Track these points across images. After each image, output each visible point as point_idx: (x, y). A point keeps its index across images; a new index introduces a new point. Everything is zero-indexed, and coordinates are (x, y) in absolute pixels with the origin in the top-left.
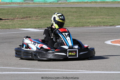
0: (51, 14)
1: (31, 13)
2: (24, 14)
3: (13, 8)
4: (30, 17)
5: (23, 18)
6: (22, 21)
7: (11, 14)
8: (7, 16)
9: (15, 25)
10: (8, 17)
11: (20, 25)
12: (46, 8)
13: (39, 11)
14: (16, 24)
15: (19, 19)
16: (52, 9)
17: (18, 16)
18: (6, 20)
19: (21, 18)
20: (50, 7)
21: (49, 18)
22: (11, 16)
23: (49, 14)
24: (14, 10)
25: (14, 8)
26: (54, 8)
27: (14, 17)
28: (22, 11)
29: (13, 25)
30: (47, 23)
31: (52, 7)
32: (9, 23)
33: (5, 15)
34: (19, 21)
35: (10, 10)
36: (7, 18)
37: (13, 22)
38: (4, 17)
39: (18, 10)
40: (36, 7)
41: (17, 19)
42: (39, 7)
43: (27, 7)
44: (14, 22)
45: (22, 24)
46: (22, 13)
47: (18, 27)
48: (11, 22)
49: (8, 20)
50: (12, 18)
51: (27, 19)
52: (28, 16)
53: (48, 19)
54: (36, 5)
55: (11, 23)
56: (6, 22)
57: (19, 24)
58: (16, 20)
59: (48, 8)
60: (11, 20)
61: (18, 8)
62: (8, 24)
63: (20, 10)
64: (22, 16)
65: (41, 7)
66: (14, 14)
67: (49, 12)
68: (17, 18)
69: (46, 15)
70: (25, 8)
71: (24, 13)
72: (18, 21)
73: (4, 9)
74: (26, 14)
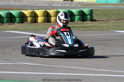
2: (120, 16)
3: (108, 9)
5: (118, 20)
6: (117, 23)
7: (106, 16)
8: (102, 17)
9: (109, 27)
10: (103, 18)
11: (115, 27)
14: (111, 26)
15: (114, 20)
17: (113, 17)
18: (100, 21)
19: (116, 20)
24: (109, 11)
25: (110, 9)
27: (109, 18)
28: (117, 12)
29: (107, 26)
32: (103, 25)
33: (100, 16)
35: (105, 12)
36: (101, 20)
37: (107, 24)
38: (98, 19)
39: (113, 11)
41: (112, 20)
43: (122, 9)
44: (109, 24)
45: (117, 26)
46: (117, 14)
47: (113, 29)
48: (105, 23)
49: (103, 21)
50: (107, 20)
51: (122, 20)
55: (105, 25)
56: (100, 23)
57: (114, 26)
58: (111, 21)
60: (105, 21)
61: (113, 9)
62: (103, 26)
63: (115, 12)
64: (117, 17)
66: (109, 16)
70: (120, 9)
71: (119, 14)
72: (113, 22)
73: (99, 10)
74: (122, 16)
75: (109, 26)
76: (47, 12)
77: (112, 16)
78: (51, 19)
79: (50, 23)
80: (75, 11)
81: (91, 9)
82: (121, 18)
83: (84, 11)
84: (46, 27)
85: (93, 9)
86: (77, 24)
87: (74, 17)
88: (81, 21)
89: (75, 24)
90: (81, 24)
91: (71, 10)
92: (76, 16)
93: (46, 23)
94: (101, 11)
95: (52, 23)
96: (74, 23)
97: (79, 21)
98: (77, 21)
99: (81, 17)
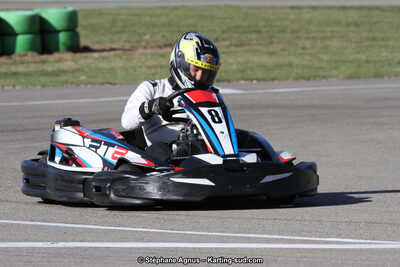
0: (267, 32)
1: (195, 26)
2: (171, 32)
5: (166, 46)
6: (162, 56)
7: (124, 31)
8: (109, 36)
9: (135, 71)
10: (113, 42)
11: (153, 71)
12: (251, 8)
13: (226, 19)
14: (140, 67)
15: (152, 48)
16: (271, 11)
17: (147, 37)
18: (103, 50)
19: (160, 47)
20: (264, 7)
21: (259, 45)
22: (124, 37)
23: (259, 32)
24: (136, 16)
25: (139, 8)
26: (281, 8)
27: (133, 40)
28: (164, 19)
29: (127, 70)
30: (250, 65)
31: (273, 8)
32: (114, 64)
33: (103, 34)
34: (149, 57)
35: (120, 17)
36: (108, 46)
37: (127, 59)
38: (99, 42)
39: (151, 16)
40: (217, 7)
41: (145, 48)
44: (134, 61)
45: (161, 67)
46: (163, 26)
48: (121, 58)
49: (112, 53)
50: (127, 46)
53: (257, 51)
55: (118, 63)
56: (103, 58)
57: (149, 68)
58: (141, 51)
59: (258, 8)
60: (121, 52)
61: (149, 9)
62: (112, 69)
63: (156, 16)
64: (163, 36)
66: (136, 32)
67: (262, 23)
68: (144, 44)
69: (248, 35)
71: (169, 25)
72: (146, 55)
73: (100, 13)
75: (134, 68)
77: (145, 34)
80: (14, 18)
81: (70, 9)
83: (45, 16)
85: (78, 8)
86: (22, 63)
87: (10, 38)
88: (35, 54)
89: (14, 63)
90: (35, 62)
92: (15, 35)
96: (11, 61)
97: (30, 53)
98: (22, 53)
99: (38, 37)
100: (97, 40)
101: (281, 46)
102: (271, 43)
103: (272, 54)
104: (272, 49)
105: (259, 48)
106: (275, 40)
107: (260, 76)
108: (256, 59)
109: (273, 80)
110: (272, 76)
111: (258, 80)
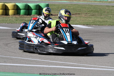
0: (100, 12)
1: (80, 10)
2: (74, 11)
3: (63, 4)
4: (79, 14)
8: (57, 11)
10: (58, 13)
12: (96, 5)
13: (89, 8)
16: (101, 7)
18: (55, 15)
20: (99, 5)
23: (98, 12)
24: (64, 6)
25: (65, 4)
28: (72, 7)
30: (96, 21)
31: (101, 6)
33: (55, 11)
35: (60, 6)
39: (68, 7)
40: (86, 5)
42: (89, 5)
43: (77, 4)
51: (76, 15)
52: (78, 13)
54: (86, 2)
56: (56, 17)
59: (98, 6)
61: (68, 4)
63: (70, 7)
65: (90, 5)
67: (99, 10)
69: (95, 13)
70: (75, 5)
71: (73, 9)
73: (54, 5)
74: (76, 11)
76: (6, 5)
78: (9, 12)
79: (8, 16)
80: (32, 5)
81: (47, 3)
82: (75, 13)
83: (40, 5)
84: (4, 20)
85: (49, 3)
87: (31, 11)
88: (37, 15)
91: (29, 4)
92: (32, 10)
93: (4, 16)
94: (57, 5)
95: (10, 16)
96: (31, 17)
97: (36, 15)
98: (34, 15)
99: (38, 11)
100: (54, 12)
101: (104, 16)
102: (101, 15)
103: (101, 18)
104: (101, 17)
105: (98, 16)
106: (102, 14)
107: (99, 24)
108: (97, 19)
109: (102, 25)
110: (102, 24)
111: (98, 25)
